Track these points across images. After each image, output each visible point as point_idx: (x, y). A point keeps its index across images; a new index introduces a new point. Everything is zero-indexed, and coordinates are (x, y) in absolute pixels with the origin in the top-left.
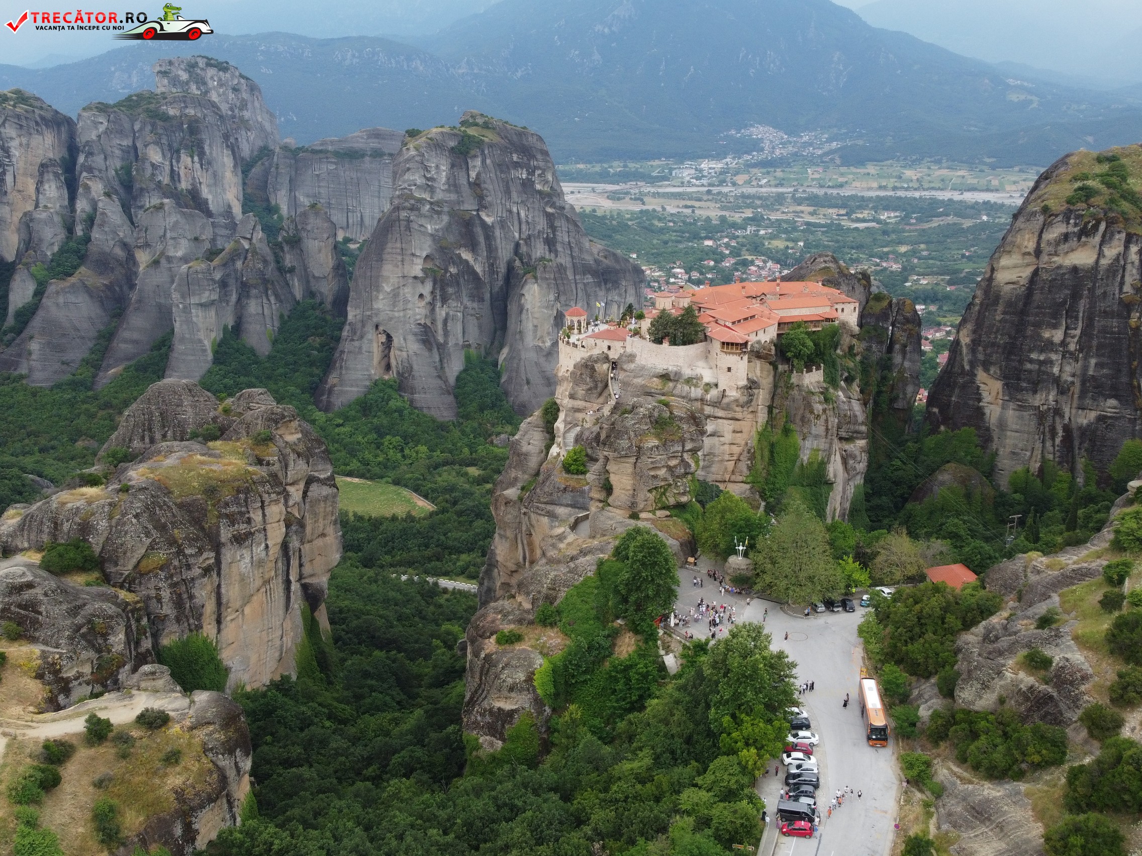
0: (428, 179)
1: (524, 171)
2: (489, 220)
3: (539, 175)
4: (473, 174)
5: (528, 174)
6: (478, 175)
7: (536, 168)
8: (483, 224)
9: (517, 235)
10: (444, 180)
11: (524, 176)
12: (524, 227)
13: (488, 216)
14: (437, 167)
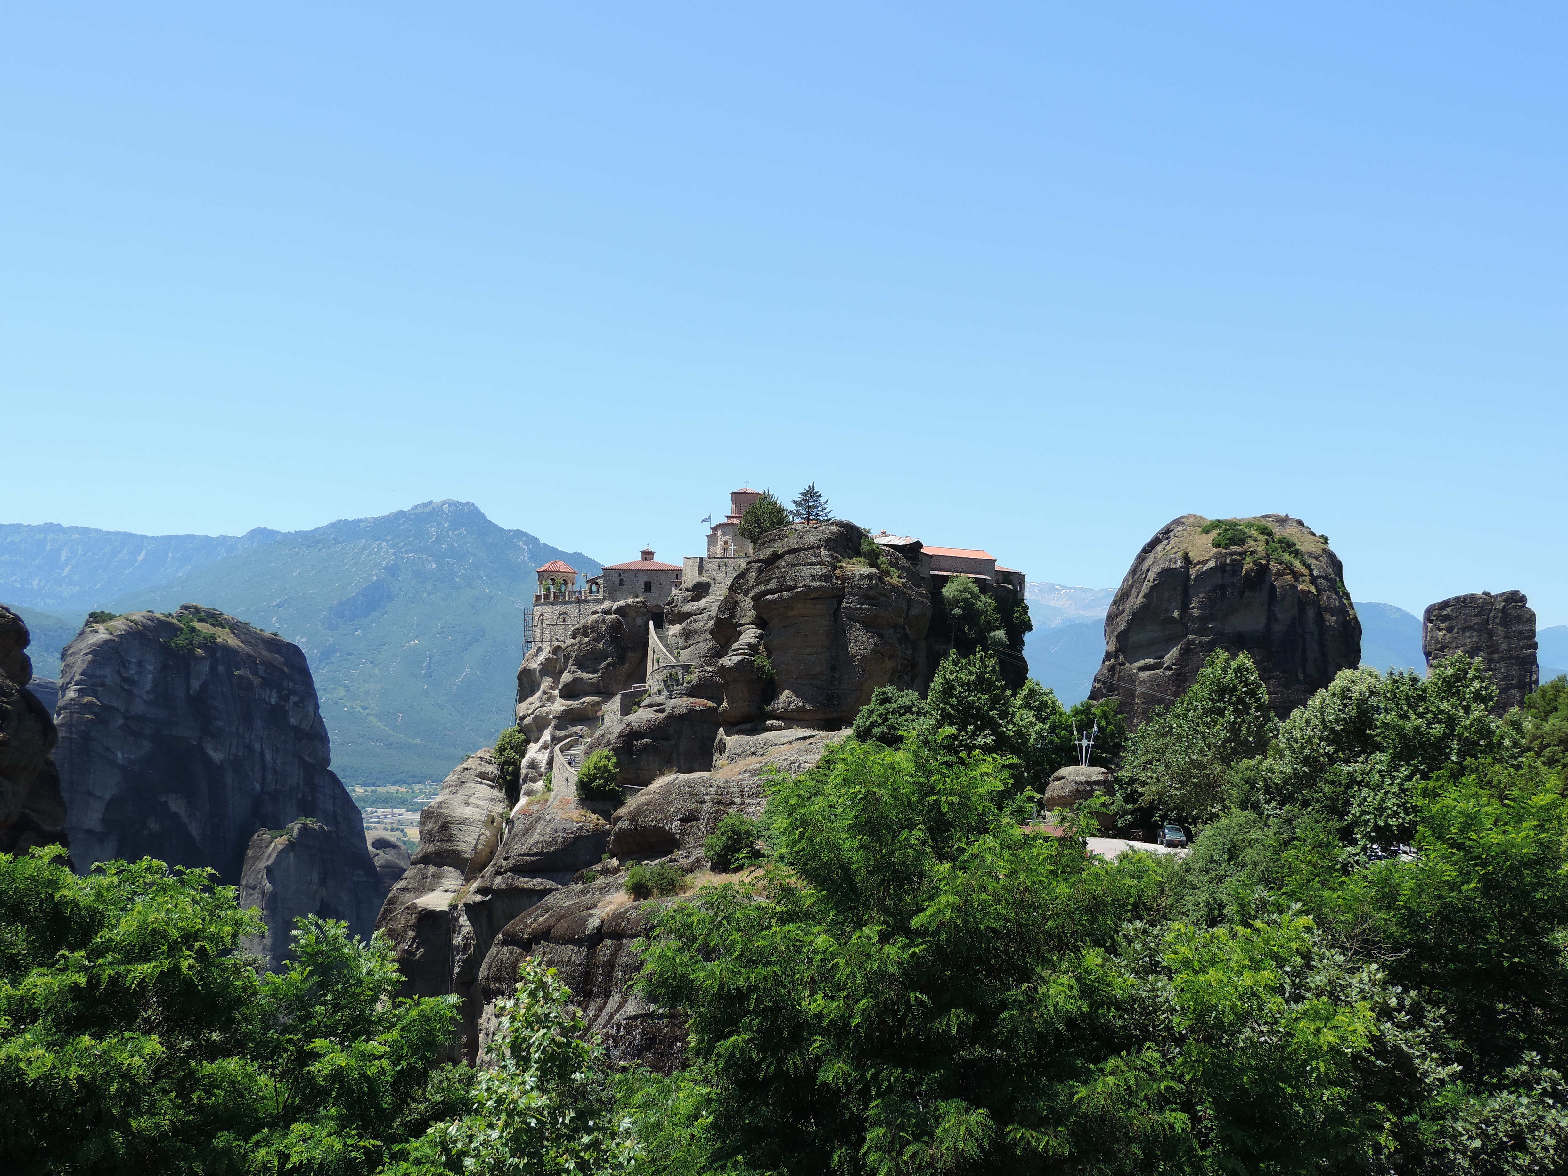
0: (124, 680)
1: (274, 694)
2: (217, 756)
3: (296, 704)
4: (196, 684)
5: (280, 698)
6: (204, 686)
7: (292, 692)
8: (208, 760)
9: (258, 786)
10: (148, 686)
11: (273, 701)
12: (270, 777)
13: (215, 750)
14: (140, 664)
